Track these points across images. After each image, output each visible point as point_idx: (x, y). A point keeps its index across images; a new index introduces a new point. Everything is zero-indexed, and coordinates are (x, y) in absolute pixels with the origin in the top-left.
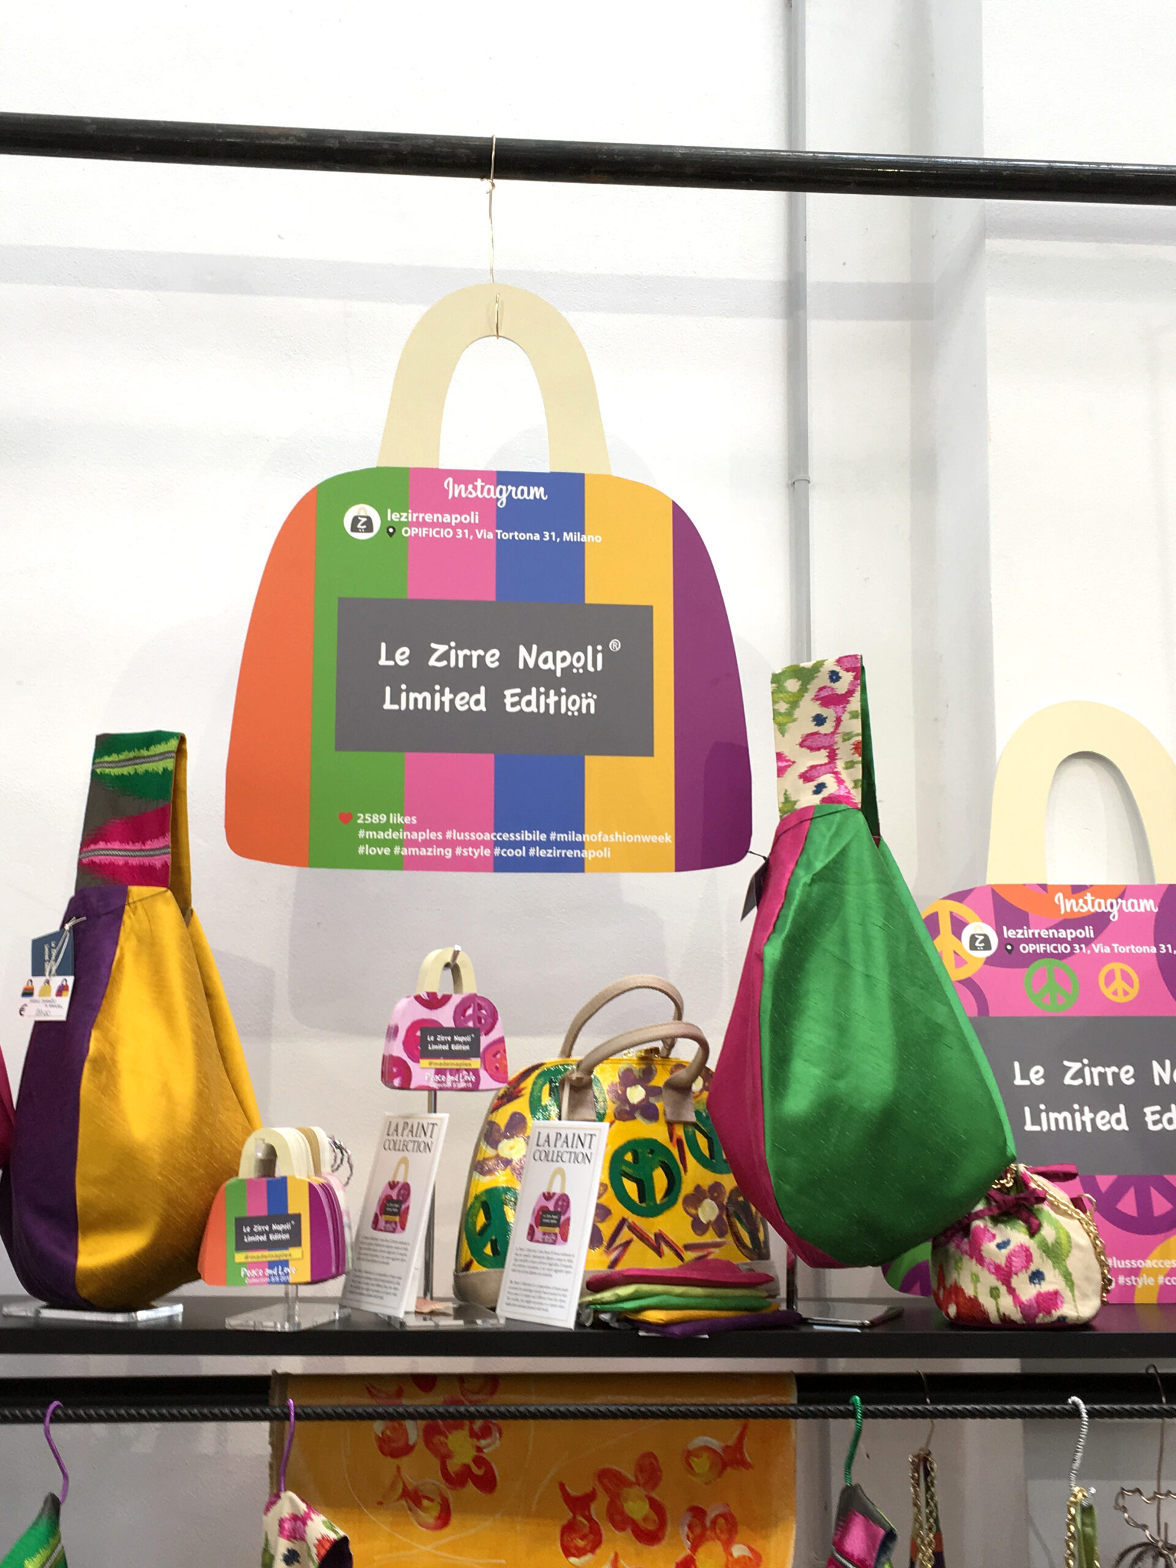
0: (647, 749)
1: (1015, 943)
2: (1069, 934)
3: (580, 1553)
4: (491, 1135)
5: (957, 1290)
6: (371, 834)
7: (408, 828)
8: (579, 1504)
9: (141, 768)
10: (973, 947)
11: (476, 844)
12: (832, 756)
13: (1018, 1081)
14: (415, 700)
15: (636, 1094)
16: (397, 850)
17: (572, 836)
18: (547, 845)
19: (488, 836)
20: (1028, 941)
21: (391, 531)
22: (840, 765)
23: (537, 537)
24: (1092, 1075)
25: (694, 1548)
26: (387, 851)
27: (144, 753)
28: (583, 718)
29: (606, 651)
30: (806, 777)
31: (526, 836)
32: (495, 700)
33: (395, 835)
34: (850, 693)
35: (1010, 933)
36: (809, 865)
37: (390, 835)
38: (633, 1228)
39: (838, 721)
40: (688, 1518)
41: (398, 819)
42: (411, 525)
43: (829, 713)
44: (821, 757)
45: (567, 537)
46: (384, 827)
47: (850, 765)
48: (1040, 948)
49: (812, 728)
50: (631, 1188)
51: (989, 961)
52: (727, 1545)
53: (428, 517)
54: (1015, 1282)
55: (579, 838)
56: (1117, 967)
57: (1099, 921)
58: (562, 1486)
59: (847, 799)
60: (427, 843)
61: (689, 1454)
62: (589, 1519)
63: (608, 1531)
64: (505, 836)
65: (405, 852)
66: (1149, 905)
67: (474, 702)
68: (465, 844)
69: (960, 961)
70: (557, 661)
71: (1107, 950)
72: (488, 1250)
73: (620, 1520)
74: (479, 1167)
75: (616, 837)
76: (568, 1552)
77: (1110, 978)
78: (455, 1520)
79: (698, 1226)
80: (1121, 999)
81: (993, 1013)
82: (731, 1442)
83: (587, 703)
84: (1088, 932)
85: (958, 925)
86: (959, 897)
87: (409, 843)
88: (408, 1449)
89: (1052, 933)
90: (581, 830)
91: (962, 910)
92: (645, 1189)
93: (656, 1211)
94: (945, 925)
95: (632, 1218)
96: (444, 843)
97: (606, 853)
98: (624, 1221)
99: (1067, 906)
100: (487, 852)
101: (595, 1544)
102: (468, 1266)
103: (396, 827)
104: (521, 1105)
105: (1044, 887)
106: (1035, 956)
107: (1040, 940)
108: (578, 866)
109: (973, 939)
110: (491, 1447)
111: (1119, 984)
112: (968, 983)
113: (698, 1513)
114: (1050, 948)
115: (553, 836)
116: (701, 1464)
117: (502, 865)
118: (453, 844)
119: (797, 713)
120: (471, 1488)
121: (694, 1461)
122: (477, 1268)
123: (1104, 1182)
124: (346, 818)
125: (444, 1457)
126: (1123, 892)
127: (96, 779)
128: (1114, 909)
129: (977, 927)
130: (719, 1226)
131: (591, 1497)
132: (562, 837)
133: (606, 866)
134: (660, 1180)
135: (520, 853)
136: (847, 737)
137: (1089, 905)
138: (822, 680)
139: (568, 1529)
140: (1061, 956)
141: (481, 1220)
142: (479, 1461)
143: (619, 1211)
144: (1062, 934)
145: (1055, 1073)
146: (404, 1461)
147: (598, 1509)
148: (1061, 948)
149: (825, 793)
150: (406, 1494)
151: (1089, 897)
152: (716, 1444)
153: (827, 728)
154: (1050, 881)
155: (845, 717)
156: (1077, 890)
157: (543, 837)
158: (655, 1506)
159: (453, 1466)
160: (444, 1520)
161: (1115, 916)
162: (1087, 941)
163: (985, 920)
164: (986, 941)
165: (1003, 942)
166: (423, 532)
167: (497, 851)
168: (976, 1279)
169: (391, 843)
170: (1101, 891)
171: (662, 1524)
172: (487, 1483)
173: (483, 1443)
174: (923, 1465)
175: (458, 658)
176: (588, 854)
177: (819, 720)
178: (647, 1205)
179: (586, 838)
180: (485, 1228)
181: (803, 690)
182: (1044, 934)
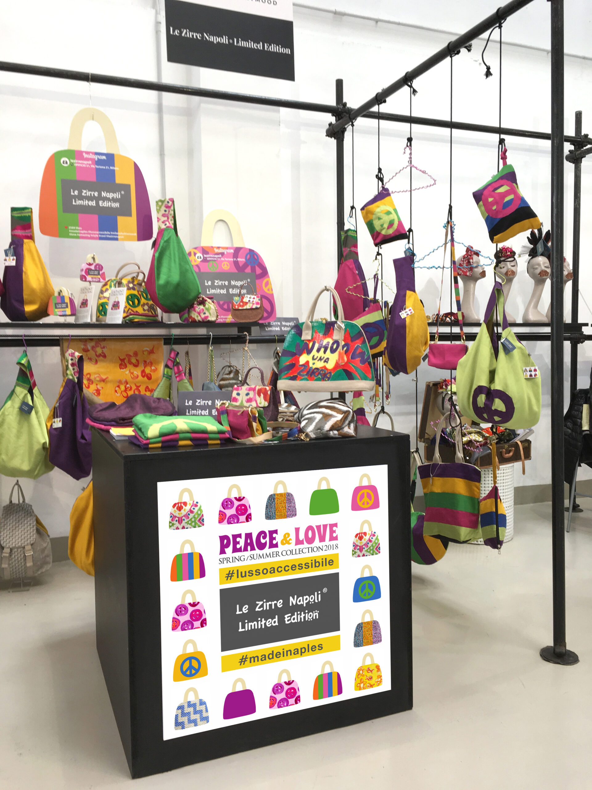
0: (130, 215)
1: (206, 258)
2: (217, 256)
3: (123, 369)
4: (102, 292)
5: (191, 317)
6: (72, 231)
7: (80, 230)
8: (122, 360)
9: (23, 215)
10: (198, 258)
11: (95, 234)
12: (168, 218)
13: (206, 284)
14: (79, 202)
15: (131, 285)
16: (78, 235)
17: (115, 233)
18: (110, 235)
19: (98, 232)
20: (208, 257)
21: (72, 164)
22: (169, 220)
23: (105, 168)
24: (220, 283)
25: (145, 368)
26: (76, 235)
27: (23, 211)
28: (117, 208)
29: (121, 194)
30: (163, 222)
31: (106, 233)
32: (97, 203)
33: (77, 231)
34: (171, 206)
35: (205, 256)
36: (164, 239)
37: (76, 231)
38: (131, 310)
39: (169, 211)
40: (143, 362)
41: (78, 228)
42: (76, 163)
43: (167, 210)
44: (166, 219)
45: (111, 168)
46: (75, 229)
47: (171, 220)
48: (211, 259)
49: (164, 212)
50: (131, 303)
51: (201, 261)
52: (151, 367)
53: (80, 162)
54: (201, 314)
55: (117, 233)
56: (226, 263)
57: (222, 254)
58: (119, 357)
59: (171, 227)
60: (84, 233)
61: (143, 351)
62: (124, 363)
63: (128, 365)
64: (101, 233)
65: (80, 235)
66: (232, 251)
67: (93, 203)
68: (92, 234)
69: (195, 261)
70: (110, 195)
71: (224, 260)
72: (103, 313)
73: (130, 363)
74: (99, 298)
75: (125, 234)
76: (120, 369)
77: (224, 265)
78: (99, 363)
79: (144, 310)
80: (226, 269)
81: (202, 271)
82: (151, 349)
83: (117, 205)
84: (220, 256)
85: (195, 254)
86: (196, 248)
87: (80, 233)
88: (88, 351)
89: (214, 256)
90: (117, 232)
91: (196, 251)
92: (133, 303)
93: (135, 307)
94: (192, 254)
95: (131, 308)
96: (88, 234)
97: (123, 237)
98: (129, 309)
99: (216, 251)
100: (97, 236)
101: (126, 367)
102: (99, 317)
103: (77, 230)
104: (108, 287)
105: (212, 247)
106: (210, 260)
107: (211, 257)
108: (117, 239)
109: (198, 257)
110: (105, 350)
111: (226, 266)
112: (197, 266)
113: (145, 362)
114: (213, 259)
115: (111, 233)
116: (146, 353)
117: (101, 239)
118: (90, 234)
119: (161, 209)
120: (101, 358)
121: (144, 353)
122: (101, 317)
123: (221, 303)
124: (66, 227)
125: (96, 352)
126: (227, 248)
127: (12, 218)
128: (225, 251)
129: (199, 254)
130: (148, 310)
131: (124, 359)
132: (113, 233)
133: (123, 240)
134: (136, 301)
135: (104, 236)
136: (171, 215)
137: (221, 251)
138: (166, 203)
139: (121, 365)
140: (215, 261)
141: (101, 308)
142: (103, 353)
143: (128, 307)
144: (215, 256)
145: (213, 283)
146: (88, 353)
147: (126, 361)
148: (215, 259)
149: (167, 226)
150: (88, 358)
151: (221, 249)
152: (148, 349)
153: (167, 213)
154: (213, 246)
155: (170, 211)
156: (218, 248)
157: (109, 233)
158: (137, 360)
159: (98, 354)
160: (96, 362)
161: (225, 253)
162: (220, 258)
163: (200, 253)
164: (201, 258)
165: (204, 257)
166: (79, 165)
167: (100, 236)
168: (194, 314)
169: (76, 233)
170: (223, 248)
171: (139, 363)
172: (105, 356)
173: (103, 350)
174: (187, 353)
175: (89, 194)
176: (119, 237)
177: (165, 211)
178: (134, 305)
179: (119, 233)
180: (102, 310)
181: (162, 204)
182: (212, 256)
